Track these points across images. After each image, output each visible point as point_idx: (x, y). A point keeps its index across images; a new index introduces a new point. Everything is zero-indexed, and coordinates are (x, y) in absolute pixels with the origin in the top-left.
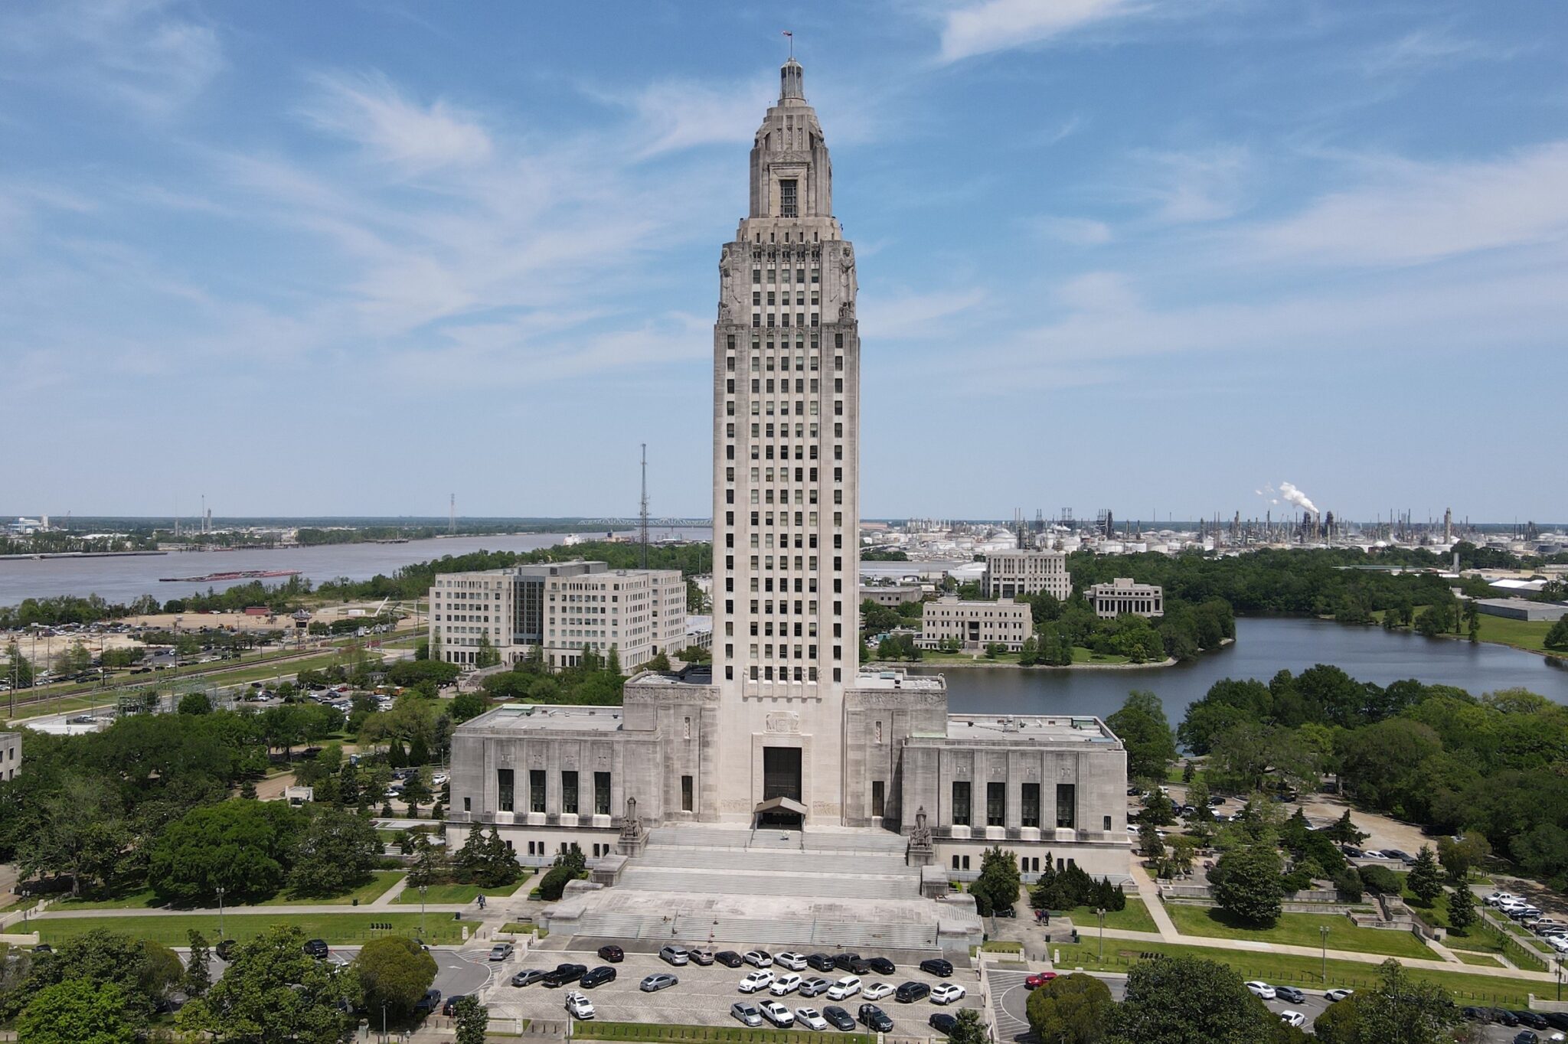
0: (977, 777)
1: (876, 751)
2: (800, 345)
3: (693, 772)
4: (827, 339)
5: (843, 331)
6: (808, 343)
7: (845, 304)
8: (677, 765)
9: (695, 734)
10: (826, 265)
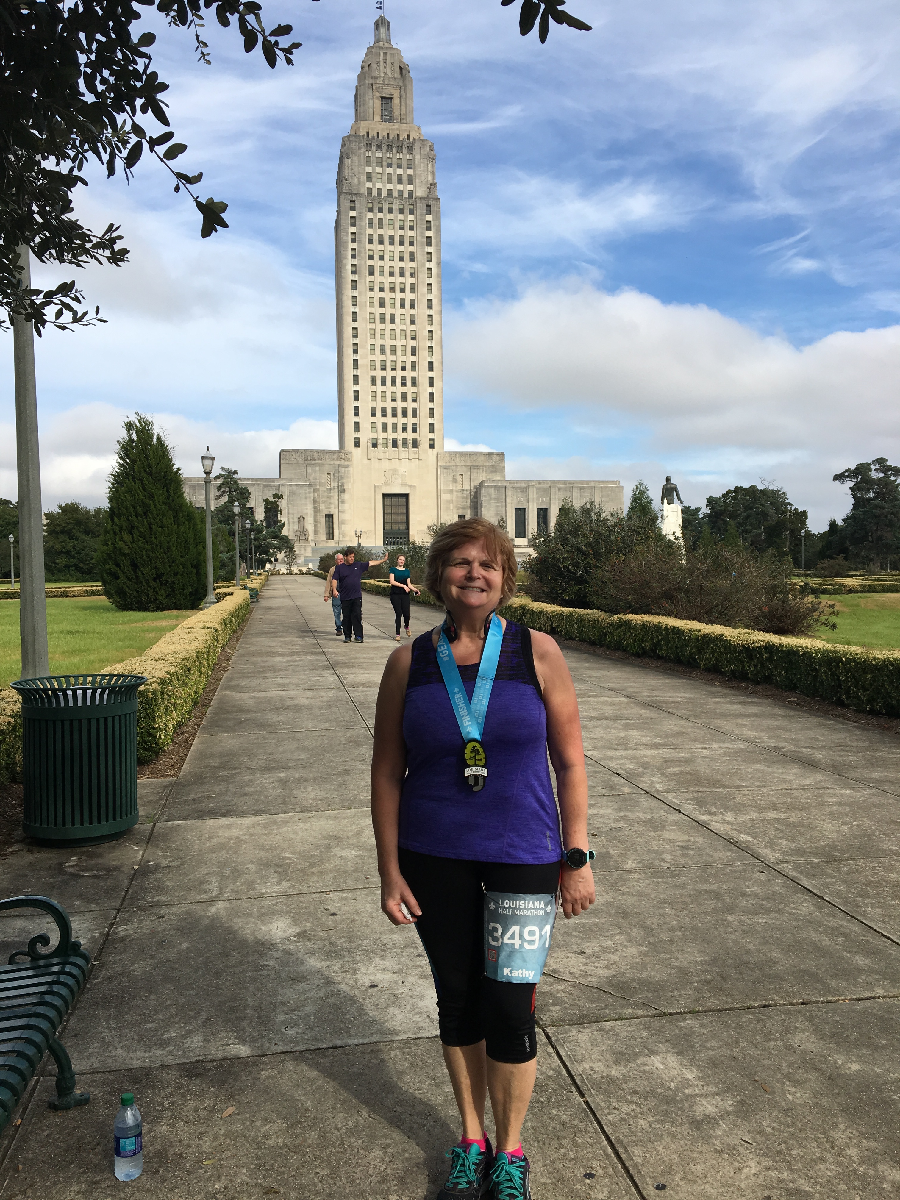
0: (530, 504)
1: (459, 494)
2: (401, 211)
3: (334, 511)
4: (420, 208)
5: (431, 203)
6: (406, 211)
7: (431, 185)
8: (322, 507)
9: (334, 485)
10: (418, 157)
